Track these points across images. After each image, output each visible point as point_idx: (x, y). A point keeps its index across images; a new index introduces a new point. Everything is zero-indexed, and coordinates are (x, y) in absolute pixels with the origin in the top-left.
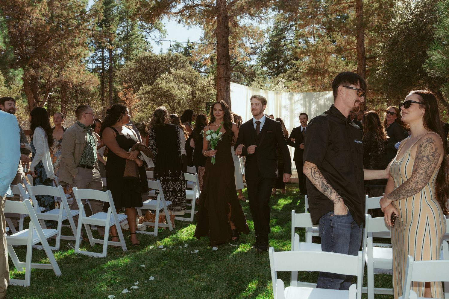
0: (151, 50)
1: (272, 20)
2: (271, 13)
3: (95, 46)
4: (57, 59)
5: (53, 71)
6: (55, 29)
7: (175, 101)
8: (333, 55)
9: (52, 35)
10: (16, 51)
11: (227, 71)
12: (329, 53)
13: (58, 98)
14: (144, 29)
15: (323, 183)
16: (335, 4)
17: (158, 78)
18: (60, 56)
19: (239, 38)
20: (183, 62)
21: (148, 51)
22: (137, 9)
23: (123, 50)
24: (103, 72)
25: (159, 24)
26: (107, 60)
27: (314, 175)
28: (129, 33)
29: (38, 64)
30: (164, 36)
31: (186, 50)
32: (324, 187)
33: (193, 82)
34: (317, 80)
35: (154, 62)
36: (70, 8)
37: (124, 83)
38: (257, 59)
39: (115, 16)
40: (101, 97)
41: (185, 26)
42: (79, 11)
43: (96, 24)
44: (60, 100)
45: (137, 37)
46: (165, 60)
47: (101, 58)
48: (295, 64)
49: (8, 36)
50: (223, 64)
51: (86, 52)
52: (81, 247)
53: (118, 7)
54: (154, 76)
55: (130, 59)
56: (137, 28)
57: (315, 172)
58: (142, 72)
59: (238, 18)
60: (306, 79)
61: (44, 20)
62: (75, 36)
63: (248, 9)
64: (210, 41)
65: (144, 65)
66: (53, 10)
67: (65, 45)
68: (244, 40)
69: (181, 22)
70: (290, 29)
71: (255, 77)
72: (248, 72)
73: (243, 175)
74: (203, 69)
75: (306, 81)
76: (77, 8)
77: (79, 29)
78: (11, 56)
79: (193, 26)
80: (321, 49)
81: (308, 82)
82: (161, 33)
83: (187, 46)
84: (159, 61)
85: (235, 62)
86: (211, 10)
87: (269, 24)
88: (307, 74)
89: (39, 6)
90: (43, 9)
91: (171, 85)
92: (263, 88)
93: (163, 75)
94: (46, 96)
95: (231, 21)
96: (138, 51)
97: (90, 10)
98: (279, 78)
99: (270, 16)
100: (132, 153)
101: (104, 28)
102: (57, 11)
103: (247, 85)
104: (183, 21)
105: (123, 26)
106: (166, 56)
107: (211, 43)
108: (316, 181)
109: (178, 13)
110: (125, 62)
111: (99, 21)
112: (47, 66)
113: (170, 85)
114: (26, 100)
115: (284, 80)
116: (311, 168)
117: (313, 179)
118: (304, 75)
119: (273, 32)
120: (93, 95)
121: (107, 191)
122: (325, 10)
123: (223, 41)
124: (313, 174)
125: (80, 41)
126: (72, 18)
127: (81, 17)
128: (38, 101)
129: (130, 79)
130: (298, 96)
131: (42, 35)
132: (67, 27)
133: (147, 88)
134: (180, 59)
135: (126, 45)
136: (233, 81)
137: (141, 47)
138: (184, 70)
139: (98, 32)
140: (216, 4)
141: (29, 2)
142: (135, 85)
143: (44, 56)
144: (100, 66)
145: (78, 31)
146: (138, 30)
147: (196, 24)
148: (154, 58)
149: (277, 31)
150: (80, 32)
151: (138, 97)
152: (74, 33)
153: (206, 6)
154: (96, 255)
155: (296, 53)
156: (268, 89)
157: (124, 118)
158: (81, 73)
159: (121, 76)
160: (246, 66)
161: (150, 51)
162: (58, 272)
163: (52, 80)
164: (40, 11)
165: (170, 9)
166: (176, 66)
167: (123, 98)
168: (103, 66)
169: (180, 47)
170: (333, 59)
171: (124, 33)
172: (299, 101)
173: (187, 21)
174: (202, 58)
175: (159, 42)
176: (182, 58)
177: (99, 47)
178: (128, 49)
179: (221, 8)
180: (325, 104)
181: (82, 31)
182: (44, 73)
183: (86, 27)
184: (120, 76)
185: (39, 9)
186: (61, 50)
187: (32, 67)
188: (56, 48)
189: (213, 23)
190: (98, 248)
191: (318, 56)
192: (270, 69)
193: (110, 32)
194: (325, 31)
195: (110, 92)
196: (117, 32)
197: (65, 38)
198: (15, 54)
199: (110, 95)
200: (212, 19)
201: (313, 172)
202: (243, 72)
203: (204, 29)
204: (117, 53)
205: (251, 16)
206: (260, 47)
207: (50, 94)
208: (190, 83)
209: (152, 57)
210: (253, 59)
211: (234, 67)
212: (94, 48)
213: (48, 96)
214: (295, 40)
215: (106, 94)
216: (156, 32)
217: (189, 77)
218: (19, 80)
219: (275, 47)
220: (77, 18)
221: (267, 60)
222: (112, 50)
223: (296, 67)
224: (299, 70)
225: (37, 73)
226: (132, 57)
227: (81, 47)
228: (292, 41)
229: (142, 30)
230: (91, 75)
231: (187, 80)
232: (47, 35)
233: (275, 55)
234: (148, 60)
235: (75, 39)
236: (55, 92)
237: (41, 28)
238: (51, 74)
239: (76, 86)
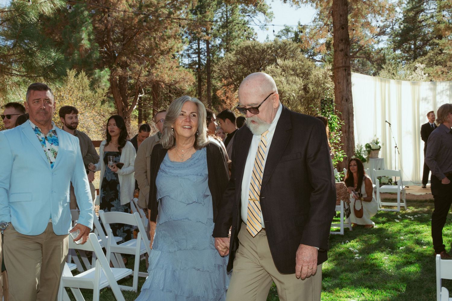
0: (255, 37)
3: (189, 37)
4: (147, 55)
5: (143, 69)
7: (283, 99)
9: (140, 28)
11: (346, 59)
13: (150, 100)
14: (246, 13)
18: (149, 52)
19: (362, 15)
20: (293, 50)
21: (251, 39)
23: (223, 40)
24: (199, 67)
25: (263, 5)
26: (204, 53)
28: (229, 19)
29: (126, 62)
30: (270, 20)
31: (296, 35)
33: (305, 74)
35: (257, 52)
37: (223, 80)
38: (387, 40)
40: (198, 97)
43: (190, 12)
44: (152, 102)
45: (238, 23)
47: (197, 51)
48: (438, 44)
49: (93, 32)
50: (342, 50)
51: (179, 45)
55: (231, 50)
56: (238, 12)
58: (245, 65)
64: (325, 22)
65: (246, 56)
67: (155, 38)
69: (288, 1)
71: (385, 63)
72: (376, 57)
74: (318, 57)
77: (170, 19)
78: (97, 55)
82: (267, 16)
83: (298, 31)
84: (264, 51)
85: (359, 46)
92: (395, 78)
93: (268, 68)
94: (136, 99)
96: (239, 40)
98: (417, 63)
101: (199, 16)
103: (374, 75)
105: (221, 11)
106: (272, 45)
110: (225, 55)
111: (193, 8)
112: (136, 64)
114: (113, 105)
115: (423, 65)
119: (408, 5)
123: (340, 20)
125: (172, 32)
126: (162, 7)
127: (173, 5)
128: (127, 105)
129: (230, 74)
131: (130, 29)
132: (157, 18)
134: (289, 47)
135: (225, 34)
136: (357, 71)
137: (243, 35)
138: (294, 59)
139: (192, 21)
142: (236, 80)
143: (132, 53)
144: (196, 61)
145: (169, 21)
146: (239, 15)
147: (306, 2)
148: (257, 47)
149: (413, 3)
150: (172, 22)
152: (165, 23)
155: (439, 30)
156: (402, 78)
157: (210, 126)
158: (174, 69)
159: (221, 71)
160: (374, 50)
161: (253, 39)
163: (142, 79)
166: (284, 56)
167: (223, 98)
168: (199, 60)
169: (290, 31)
171: (223, 19)
172: (444, 92)
174: (317, 44)
175: (264, 27)
176: (291, 45)
177: (194, 39)
178: (228, 38)
181: (175, 21)
182: (133, 73)
183: (179, 16)
184: (219, 71)
186: (151, 45)
187: (120, 66)
188: (146, 43)
192: (404, 52)
193: (206, 19)
195: (208, 90)
196: (215, 19)
197: (156, 30)
198: (101, 52)
199: (208, 94)
202: (370, 57)
203: (316, 8)
204: (216, 44)
206: (391, 24)
207: (140, 96)
208: (301, 75)
209: (255, 46)
210: (382, 41)
211: (357, 52)
212: (188, 40)
213: (138, 99)
214: (437, 12)
215: (203, 93)
216: (260, 16)
217: (300, 68)
218: (105, 82)
219: (410, 23)
220: (168, 6)
221: (400, 41)
222: (210, 41)
223: (440, 48)
224: (444, 51)
225: (125, 73)
226: (232, 47)
227: (173, 39)
228: (434, 15)
229: (244, 14)
230: (186, 72)
231: (298, 71)
232: (135, 28)
233: (411, 33)
234: (251, 50)
235: (166, 30)
236: (145, 94)
237: (129, 21)
238: (141, 72)
239: (169, 86)
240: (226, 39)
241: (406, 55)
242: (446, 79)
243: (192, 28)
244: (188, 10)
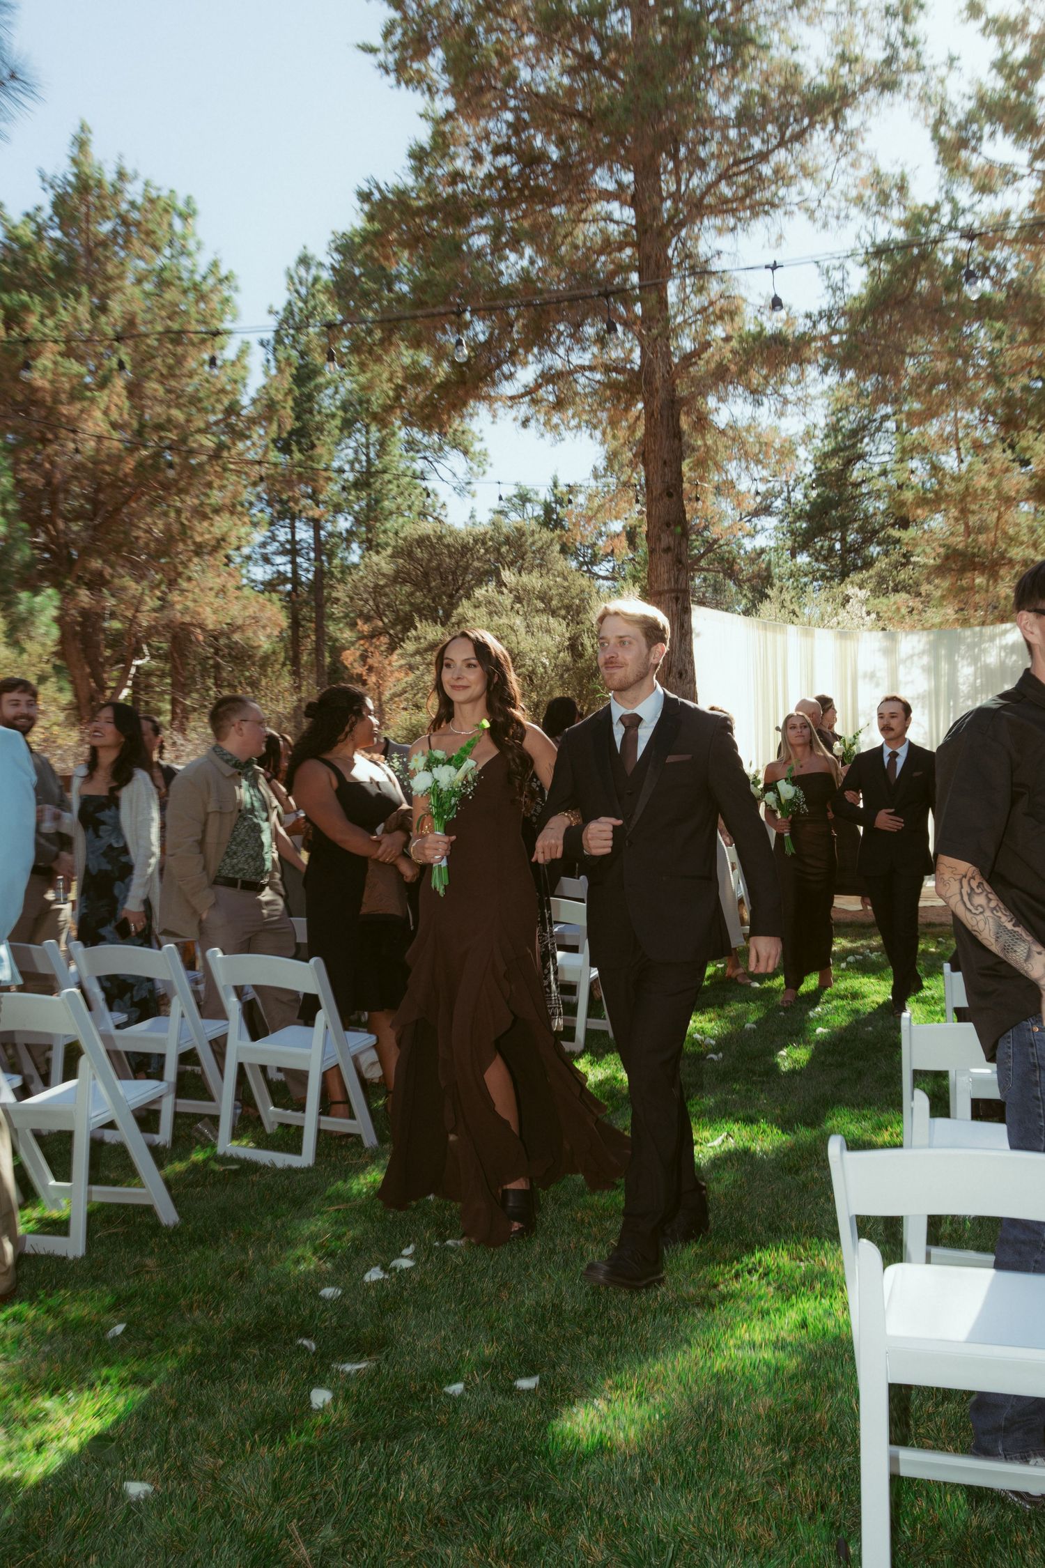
0: (440, 514)
1: (819, 402)
2: (815, 380)
3: (269, 510)
4: (155, 556)
5: (147, 592)
6: (152, 466)
8: (1025, 507)
9: (141, 484)
10: (37, 536)
11: (679, 570)
12: (1009, 501)
13: (162, 676)
14: (418, 451)
15: (1000, 925)
16: (1025, 343)
17: (464, 601)
18: (165, 547)
19: (716, 464)
20: (542, 548)
21: (430, 519)
22: (395, 390)
23: (356, 519)
24: (294, 589)
25: (463, 432)
26: (308, 553)
27: (970, 900)
28: (374, 465)
29: (100, 574)
30: (481, 470)
31: (548, 509)
32: (1005, 937)
33: (573, 611)
34: (971, 589)
35: (450, 551)
36: (195, 400)
37: (360, 622)
38: (776, 528)
39: (327, 416)
40: (290, 667)
41: (542, 435)
42: (219, 407)
43: (271, 446)
44: (169, 681)
45: (397, 477)
46: (484, 543)
47: (288, 546)
48: (898, 541)
49: (12, 493)
50: (668, 550)
51: (243, 531)
52: (236, 1135)
53: (336, 388)
54: (451, 596)
55: (378, 545)
56: (397, 449)
57: (972, 889)
58: (416, 585)
59: (712, 402)
60: (937, 587)
61: (115, 443)
62: (209, 485)
63: (743, 371)
64: (624, 478)
65: (418, 561)
66: (142, 408)
67: (179, 512)
68: (733, 469)
69: (533, 423)
70: (878, 429)
72: (747, 570)
73: (741, 901)
74: (603, 569)
75: (938, 593)
76: (215, 397)
77: (221, 462)
78: (23, 554)
79: (568, 435)
80: (984, 489)
81: (943, 597)
82: (472, 459)
83: (553, 498)
84: (465, 549)
85: (705, 541)
86: (625, 383)
87: (810, 415)
88: (940, 570)
89: (103, 397)
90: (113, 408)
91: (504, 620)
92: (796, 621)
93: (479, 593)
94: (126, 671)
95: (688, 414)
96: (401, 520)
97: (254, 401)
98: (849, 586)
99: (812, 391)
100: (387, 840)
101: (298, 456)
102: (156, 412)
103: (746, 612)
104: (538, 420)
105: (353, 444)
106: (486, 533)
107: (626, 485)
108: (979, 918)
109: (522, 396)
110: (362, 557)
111: (279, 434)
112: (128, 578)
113: (501, 622)
114: (67, 686)
115: (864, 591)
116: (958, 877)
117: (969, 915)
118: (930, 574)
119: (826, 442)
120: (265, 662)
121: (313, 960)
122: (992, 364)
123: (664, 475)
124: (966, 898)
125: (224, 497)
126: (200, 431)
127: (227, 425)
128: (102, 687)
129: (378, 607)
130: (912, 643)
131: (112, 485)
132: (186, 459)
133: (431, 632)
134: (530, 540)
135: (363, 503)
136: (702, 603)
137: (410, 507)
138: (544, 572)
139: (279, 469)
140: (638, 362)
141: (73, 388)
142: (393, 625)
143: (117, 549)
144: (286, 572)
145: (218, 469)
146: (401, 456)
147: (578, 427)
148: (449, 540)
149: (836, 437)
150: (225, 469)
151: (403, 662)
152: (206, 473)
153: (607, 369)
154: (282, 1160)
155: (902, 504)
156: (812, 625)
157: (360, 729)
158: (228, 594)
159: (352, 599)
160: (742, 552)
161: (437, 518)
162: (168, 1215)
163: (145, 620)
164: (106, 413)
165: (494, 384)
166: (519, 562)
167: (359, 669)
168: (294, 572)
169: (529, 500)
170: (1023, 521)
171: (357, 466)
172: (915, 658)
173: (549, 420)
174: (601, 535)
175: (464, 489)
176: (537, 536)
177: (281, 515)
178: (372, 514)
179: (654, 372)
180: (1002, 663)
181: (232, 466)
182: (121, 600)
183: (243, 454)
184: (347, 600)
185: (102, 406)
186: (167, 529)
187: (86, 584)
188: (155, 524)
189: (631, 421)
190: (289, 1139)
191: (973, 512)
192: (817, 560)
193: (315, 465)
194: (993, 430)
195: (318, 651)
196: (336, 464)
197: (181, 491)
198: (35, 546)
199: (318, 660)
200: (627, 409)
201: (966, 889)
202: (733, 571)
203: (603, 443)
204: (338, 529)
205: (753, 392)
206: (786, 489)
207: (139, 662)
208: (563, 612)
209: (445, 536)
210: (763, 529)
211: (702, 556)
212: (266, 517)
213: (133, 670)
214: (896, 462)
215: (305, 658)
216: (455, 460)
217: (560, 595)
218: (47, 626)
219: (831, 487)
220: (214, 428)
221: (807, 531)
222: (323, 522)
223: (904, 550)
224: (913, 559)
225: (98, 602)
226: (382, 538)
227: (228, 515)
228: (889, 468)
229: (411, 454)
230: (261, 600)
231: (554, 603)
232: (128, 484)
233: (834, 513)
234: (432, 546)
235: (208, 491)
236: (153, 657)
237: (110, 465)
238: (141, 601)
239: (215, 636)
240: (367, 517)
241: (823, 567)
242: (919, 627)
243: (278, 487)
244: (268, 440)
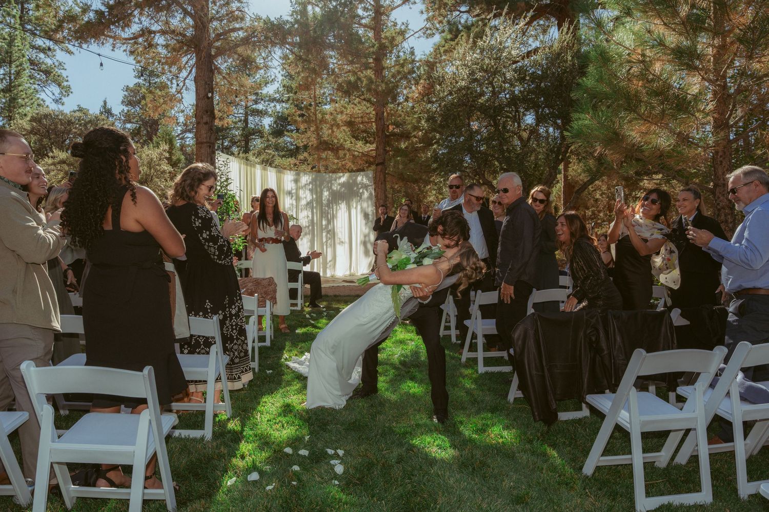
11: (211, 133)
28: (13, 82)
30: (67, 94)
45: (25, 90)
50: (206, 123)
55: (15, 119)
56: (25, 77)
82: (62, 88)
96: (27, 109)
105: (4, 72)
135: (7, 99)
146: (27, 80)
171: (4, 82)
175: (58, 101)
216: (53, 88)
240: (9, 106)
